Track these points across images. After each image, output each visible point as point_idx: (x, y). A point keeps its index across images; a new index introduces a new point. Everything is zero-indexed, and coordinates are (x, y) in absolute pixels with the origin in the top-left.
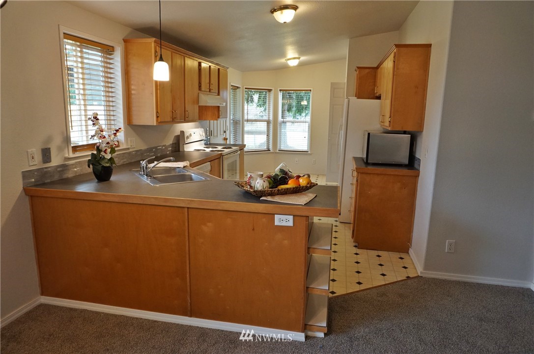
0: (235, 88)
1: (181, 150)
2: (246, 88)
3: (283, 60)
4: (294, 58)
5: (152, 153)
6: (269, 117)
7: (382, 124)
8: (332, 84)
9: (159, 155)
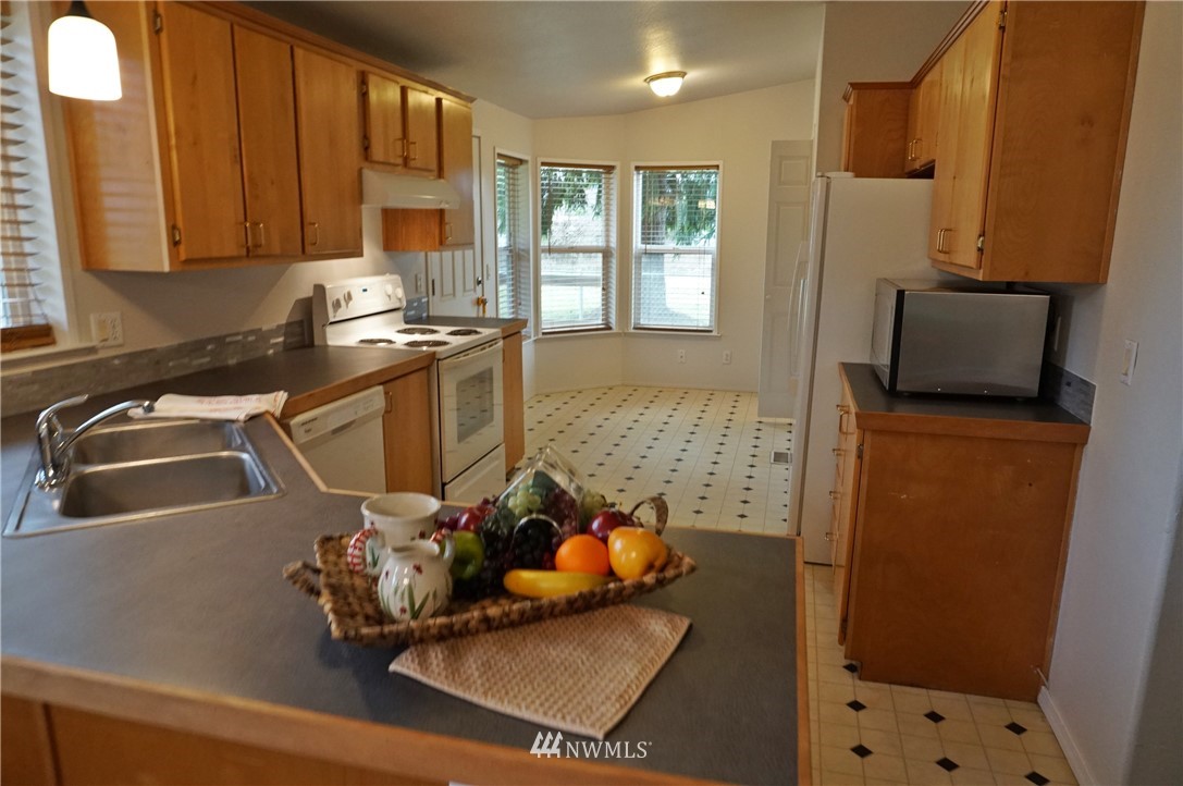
0: (513, 164)
1: (316, 343)
2: (543, 164)
3: (637, 82)
4: (669, 75)
5: (204, 356)
6: (608, 241)
7: (942, 257)
8: (775, 144)
9: (232, 362)
